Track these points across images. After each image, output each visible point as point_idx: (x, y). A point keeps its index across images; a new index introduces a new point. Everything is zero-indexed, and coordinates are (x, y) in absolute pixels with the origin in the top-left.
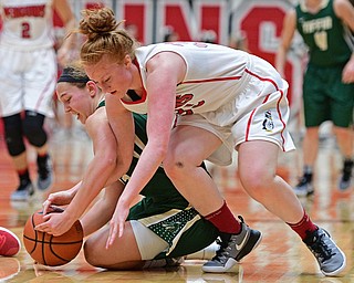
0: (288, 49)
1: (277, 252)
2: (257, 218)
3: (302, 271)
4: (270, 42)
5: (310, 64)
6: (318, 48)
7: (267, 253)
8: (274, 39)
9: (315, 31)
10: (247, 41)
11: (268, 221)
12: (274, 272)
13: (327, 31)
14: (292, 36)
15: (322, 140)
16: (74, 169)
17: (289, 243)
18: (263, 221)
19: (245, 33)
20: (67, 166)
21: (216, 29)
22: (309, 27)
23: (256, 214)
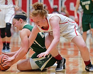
0: (78, 10)
1: (75, 66)
2: (70, 56)
3: (82, 71)
4: (73, 8)
5: (84, 14)
6: (86, 9)
7: (73, 66)
8: (74, 7)
9: (86, 5)
10: (66, 8)
11: (73, 57)
12: (75, 71)
13: (89, 5)
14: (79, 6)
15: (88, 34)
16: (19, 44)
17: (79, 63)
18: (71, 57)
19: (66, 6)
20: (17, 43)
21: (58, 5)
22: (84, 3)
23: (69, 55)
